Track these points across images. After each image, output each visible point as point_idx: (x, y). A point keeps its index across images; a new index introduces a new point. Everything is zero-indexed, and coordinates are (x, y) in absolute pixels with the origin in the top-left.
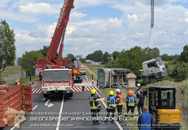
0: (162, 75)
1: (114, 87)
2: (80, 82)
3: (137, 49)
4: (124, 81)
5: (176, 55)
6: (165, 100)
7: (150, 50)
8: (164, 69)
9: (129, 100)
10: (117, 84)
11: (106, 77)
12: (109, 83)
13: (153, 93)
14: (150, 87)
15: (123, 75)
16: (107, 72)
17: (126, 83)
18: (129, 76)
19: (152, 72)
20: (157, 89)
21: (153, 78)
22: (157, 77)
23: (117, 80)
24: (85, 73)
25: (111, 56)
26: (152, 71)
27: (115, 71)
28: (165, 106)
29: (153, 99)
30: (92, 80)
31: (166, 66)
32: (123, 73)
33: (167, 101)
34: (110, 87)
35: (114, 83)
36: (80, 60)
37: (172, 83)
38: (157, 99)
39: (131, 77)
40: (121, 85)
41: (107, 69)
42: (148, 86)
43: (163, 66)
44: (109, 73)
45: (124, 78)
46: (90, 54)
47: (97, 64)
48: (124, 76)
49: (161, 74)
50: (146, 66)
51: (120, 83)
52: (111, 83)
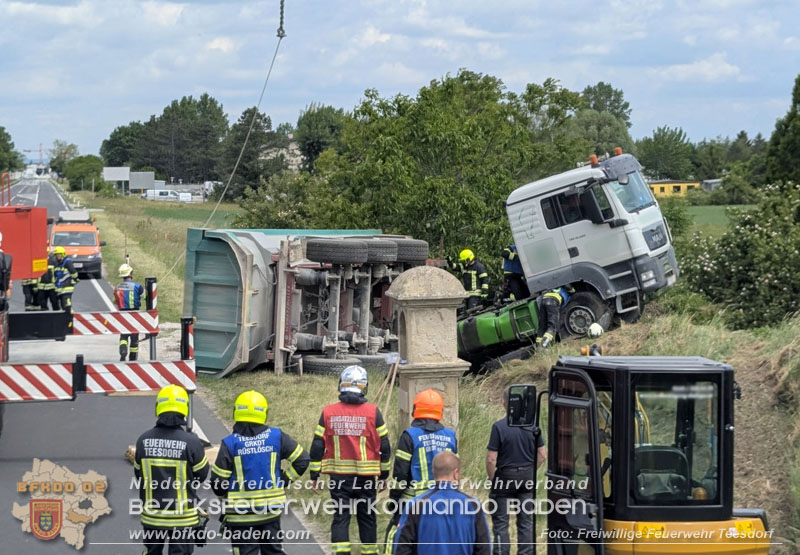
0: (641, 283)
1: (309, 369)
2: (59, 327)
3: (469, 93)
4: (375, 323)
5: (742, 135)
6: (661, 459)
7: (565, 99)
8: (656, 239)
9: (415, 458)
10: (326, 344)
11: (248, 293)
12: (268, 338)
13: (579, 407)
14: (559, 364)
15: (374, 279)
16: (258, 260)
17: (395, 337)
18: (411, 285)
19: (576, 260)
20: (602, 377)
21: (585, 302)
22: (613, 292)
23: (327, 314)
24: (96, 264)
25: (285, 144)
26: (573, 252)
27: (314, 251)
28: (662, 499)
29: (580, 449)
30: (146, 316)
31: (675, 220)
32: (372, 265)
33: (675, 460)
34: (279, 364)
35: (306, 336)
36: (57, 166)
37: (715, 333)
38: (606, 452)
39: (425, 296)
40: (355, 349)
41: (258, 234)
42: (552, 353)
43: (653, 216)
44: (274, 266)
45: (377, 304)
46: (133, 124)
47: (185, 196)
48: (380, 287)
49: (639, 271)
50: (534, 214)
51: (348, 335)
52: (286, 333)
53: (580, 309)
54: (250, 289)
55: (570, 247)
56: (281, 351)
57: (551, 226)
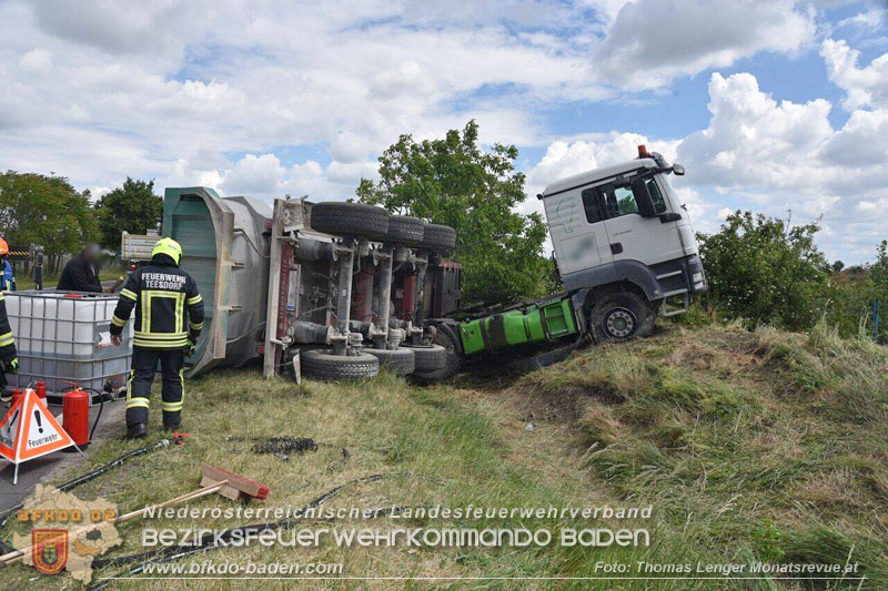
0: (692, 284)
4: (397, 314)
10: (332, 335)
11: (224, 264)
12: (253, 326)
15: (396, 263)
17: (418, 330)
19: (618, 257)
21: (625, 304)
22: (659, 293)
23: (337, 299)
26: (616, 248)
32: (394, 247)
34: (270, 360)
35: (308, 325)
40: (370, 342)
45: (399, 295)
48: (404, 274)
49: (691, 271)
50: (574, 206)
51: (363, 326)
52: (279, 321)
53: (620, 310)
54: (227, 259)
55: (613, 242)
56: (273, 343)
57: (591, 220)
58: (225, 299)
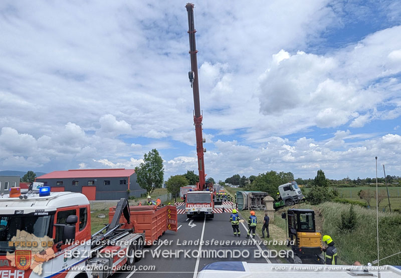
0: (298, 199)
2: (220, 204)
3: (272, 173)
4: (261, 204)
5: (310, 179)
6: (304, 223)
7: (285, 174)
8: (300, 192)
10: (255, 206)
12: (247, 205)
13: (292, 216)
14: (289, 210)
16: (245, 195)
17: (264, 206)
18: (267, 199)
19: (288, 196)
20: (295, 212)
21: (290, 201)
22: (294, 200)
23: (255, 202)
25: (248, 180)
27: (253, 194)
28: (305, 229)
29: (293, 222)
31: (302, 190)
32: (261, 196)
33: (306, 224)
34: (249, 209)
35: (252, 205)
36: (219, 183)
37: (309, 206)
38: (296, 222)
40: (259, 207)
41: (245, 192)
42: (286, 209)
43: (299, 190)
44: (248, 196)
45: (262, 201)
46: (229, 178)
47: (235, 187)
48: (262, 199)
49: (298, 197)
50: (282, 189)
51: (258, 205)
52: (249, 205)
54: (244, 199)
55: (288, 193)
56: (249, 207)
57: (285, 191)
58: (245, 203)
